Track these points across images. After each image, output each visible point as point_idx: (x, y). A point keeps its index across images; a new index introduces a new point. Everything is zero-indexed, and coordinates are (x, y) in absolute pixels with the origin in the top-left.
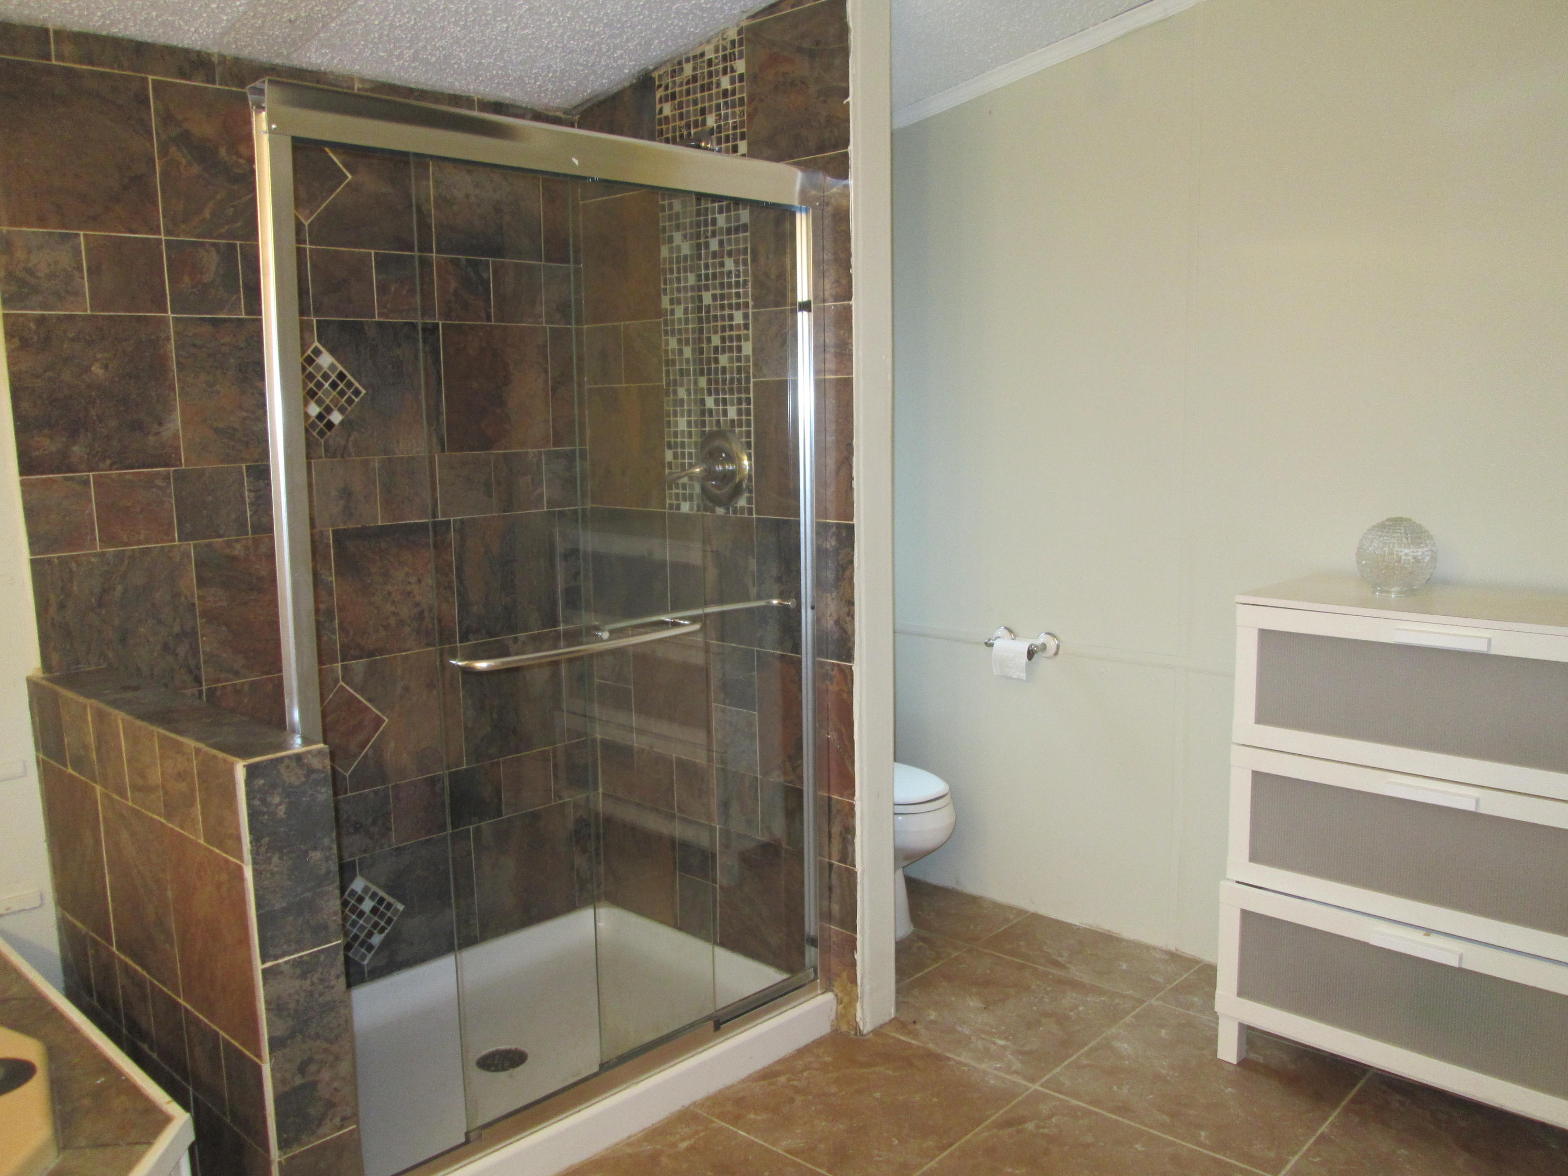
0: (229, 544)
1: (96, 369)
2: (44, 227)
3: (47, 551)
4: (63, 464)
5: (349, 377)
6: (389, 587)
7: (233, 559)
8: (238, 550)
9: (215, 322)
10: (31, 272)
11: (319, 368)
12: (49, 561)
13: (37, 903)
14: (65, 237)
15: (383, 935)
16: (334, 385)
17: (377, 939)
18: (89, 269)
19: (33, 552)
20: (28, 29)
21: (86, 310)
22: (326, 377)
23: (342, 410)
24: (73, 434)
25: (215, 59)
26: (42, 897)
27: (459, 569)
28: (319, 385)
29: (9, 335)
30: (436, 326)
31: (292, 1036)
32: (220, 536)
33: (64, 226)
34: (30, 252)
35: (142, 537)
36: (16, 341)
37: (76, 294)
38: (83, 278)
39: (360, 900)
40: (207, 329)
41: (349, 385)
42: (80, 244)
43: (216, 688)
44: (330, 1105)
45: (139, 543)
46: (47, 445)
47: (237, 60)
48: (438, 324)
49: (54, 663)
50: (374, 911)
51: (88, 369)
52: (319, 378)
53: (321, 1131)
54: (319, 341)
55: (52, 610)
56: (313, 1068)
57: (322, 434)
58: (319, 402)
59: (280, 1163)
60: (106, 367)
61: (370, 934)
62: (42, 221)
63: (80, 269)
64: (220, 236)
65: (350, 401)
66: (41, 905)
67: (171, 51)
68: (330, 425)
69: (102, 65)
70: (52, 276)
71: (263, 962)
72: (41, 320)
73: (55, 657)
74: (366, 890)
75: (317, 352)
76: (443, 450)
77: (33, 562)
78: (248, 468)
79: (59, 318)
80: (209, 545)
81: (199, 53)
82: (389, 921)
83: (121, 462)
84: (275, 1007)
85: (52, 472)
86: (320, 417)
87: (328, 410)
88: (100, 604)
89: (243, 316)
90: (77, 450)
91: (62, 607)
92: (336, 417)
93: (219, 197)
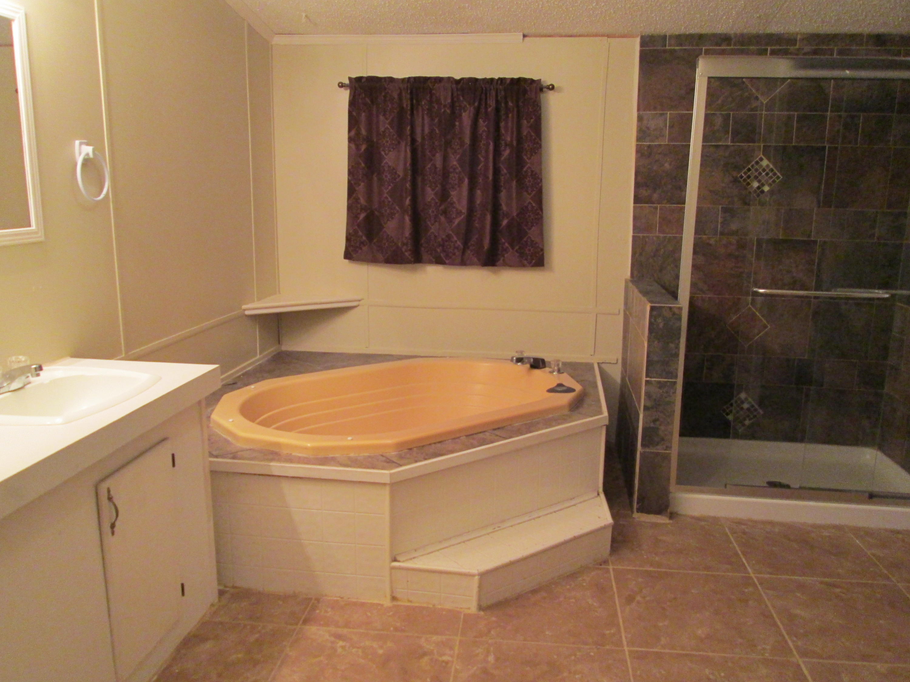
0: (709, 238)
1: (667, 165)
2: (655, 111)
3: (638, 233)
4: (649, 201)
5: (775, 170)
6: (781, 267)
7: (710, 245)
8: (712, 241)
9: (717, 147)
10: (648, 128)
11: (761, 166)
12: (639, 237)
13: (615, 362)
14: (661, 115)
15: (751, 422)
16: (767, 174)
17: (747, 422)
18: (669, 126)
19: (634, 233)
20: (659, 36)
21: (665, 142)
22: (764, 170)
23: (770, 185)
24: (655, 190)
25: (733, 36)
26: (617, 360)
27: (819, 264)
28: (760, 174)
29: (637, 152)
30: (824, 148)
31: (652, 408)
32: (705, 235)
33: (662, 110)
34: (649, 121)
35: (674, 231)
36: (639, 154)
37: (663, 136)
38: (666, 130)
39: (742, 402)
40: (712, 149)
41: (775, 174)
42: (667, 117)
43: (694, 297)
44: (663, 439)
45: (673, 234)
46: (644, 193)
47: (742, 35)
48: (826, 147)
49: (635, 275)
50: (748, 409)
51: (663, 165)
52: (761, 170)
53: (658, 447)
54: (763, 155)
55: (637, 255)
56: (658, 423)
57: (758, 196)
58: (759, 181)
59: (640, 452)
60: (670, 165)
61: (745, 419)
62: (655, 109)
63: (666, 127)
64: (723, 111)
65: (774, 181)
66: (616, 364)
67: (714, 35)
68: (763, 192)
69: (685, 46)
70: (655, 130)
71: (646, 377)
72: (649, 146)
73: (635, 273)
74: (746, 399)
75: (761, 159)
76: (819, 207)
77: (634, 237)
78: (722, 208)
79: (655, 145)
80: (701, 238)
81: (726, 35)
82: (755, 416)
83: (670, 201)
84: (648, 395)
85: (645, 204)
86: (758, 188)
87: (763, 185)
88: (654, 256)
89: (729, 144)
90: (655, 196)
91: (641, 254)
92: (766, 188)
93: (726, 94)
